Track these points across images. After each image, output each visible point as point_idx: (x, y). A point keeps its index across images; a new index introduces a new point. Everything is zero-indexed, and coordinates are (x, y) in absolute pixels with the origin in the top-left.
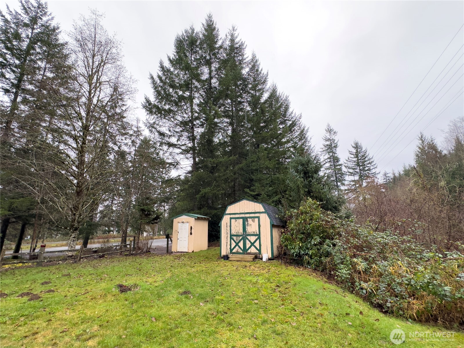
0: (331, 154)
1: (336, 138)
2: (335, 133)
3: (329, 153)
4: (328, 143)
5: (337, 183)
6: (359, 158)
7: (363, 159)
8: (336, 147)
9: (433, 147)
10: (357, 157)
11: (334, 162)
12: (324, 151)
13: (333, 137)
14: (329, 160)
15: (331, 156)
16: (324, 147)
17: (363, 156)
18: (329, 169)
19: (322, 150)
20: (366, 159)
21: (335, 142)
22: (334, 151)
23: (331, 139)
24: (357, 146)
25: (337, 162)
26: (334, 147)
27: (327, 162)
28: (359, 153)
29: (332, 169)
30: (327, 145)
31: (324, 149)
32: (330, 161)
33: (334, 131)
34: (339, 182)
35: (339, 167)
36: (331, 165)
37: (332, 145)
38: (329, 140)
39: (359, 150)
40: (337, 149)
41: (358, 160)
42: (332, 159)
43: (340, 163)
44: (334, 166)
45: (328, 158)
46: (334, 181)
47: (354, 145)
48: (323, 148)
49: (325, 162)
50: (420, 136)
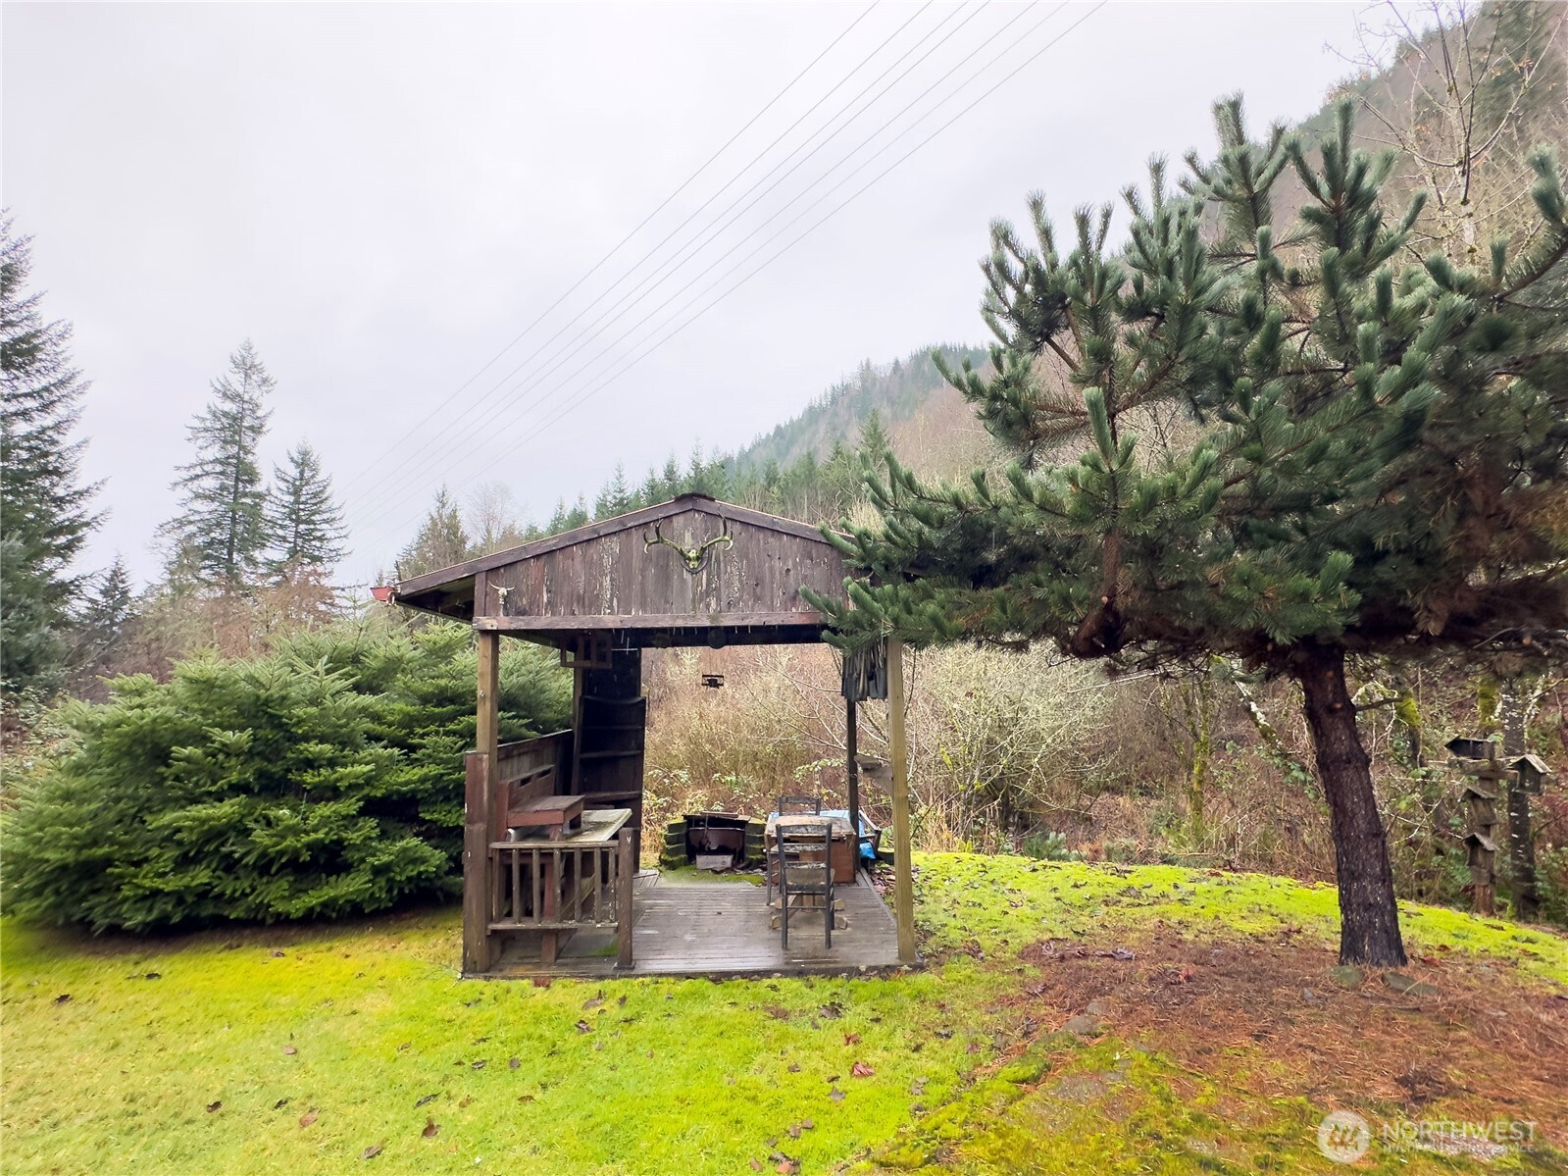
0: (233, 450)
1: (266, 403)
2: (265, 381)
3: (225, 442)
4: (230, 407)
5: (230, 554)
6: (303, 499)
7: (315, 504)
8: (256, 430)
9: (453, 527)
10: (296, 492)
11: (237, 479)
12: (206, 430)
13: (254, 393)
14: (219, 468)
15: (233, 457)
16: (209, 416)
17: (315, 495)
18: (213, 500)
19: (197, 424)
20: (324, 507)
21: (260, 413)
22: (247, 441)
23: (246, 397)
24: (304, 462)
25: (251, 482)
26: (251, 428)
27: (207, 474)
28: (307, 484)
29: (222, 503)
30: (225, 414)
31: (208, 424)
32: (222, 473)
33: (265, 375)
34: (239, 551)
35: (248, 501)
36: (223, 488)
37: (242, 419)
38: (235, 397)
39: (307, 474)
40: (261, 439)
41: (297, 502)
42: (231, 469)
43: (259, 488)
44: (236, 492)
45: (216, 461)
46: (221, 542)
47: (297, 457)
48: (204, 419)
49: (198, 471)
50: (440, 492)
